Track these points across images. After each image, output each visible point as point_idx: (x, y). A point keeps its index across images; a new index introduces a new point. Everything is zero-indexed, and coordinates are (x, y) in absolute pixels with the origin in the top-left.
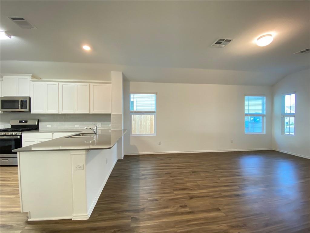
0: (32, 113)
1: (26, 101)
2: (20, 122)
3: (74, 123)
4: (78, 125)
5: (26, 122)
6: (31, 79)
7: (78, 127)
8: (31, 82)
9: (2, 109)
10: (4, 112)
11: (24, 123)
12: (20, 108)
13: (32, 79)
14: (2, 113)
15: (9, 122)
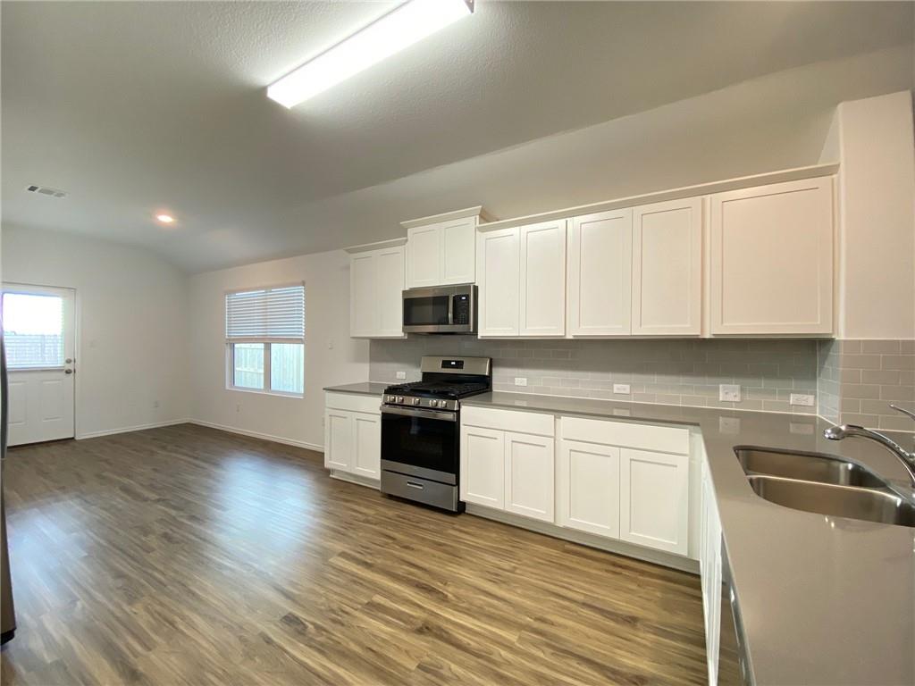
0: (479, 338)
1: (468, 297)
2: (446, 364)
3: (610, 376)
4: (628, 387)
5: (459, 365)
6: (478, 225)
7: (628, 391)
8: (478, 232)
9: (407, 327)
10: (409, 334)
11: (453, 367)
12: (451, 321)
13: (480, 223)
14: (406, 338)
15: (418, 364)
